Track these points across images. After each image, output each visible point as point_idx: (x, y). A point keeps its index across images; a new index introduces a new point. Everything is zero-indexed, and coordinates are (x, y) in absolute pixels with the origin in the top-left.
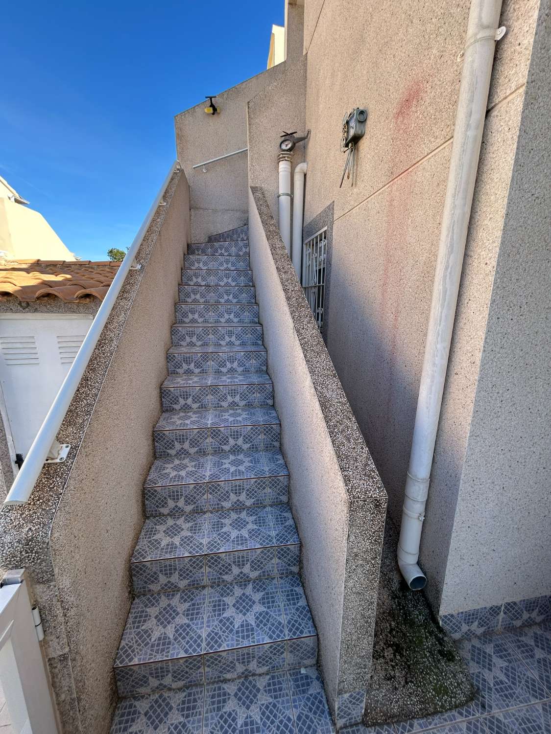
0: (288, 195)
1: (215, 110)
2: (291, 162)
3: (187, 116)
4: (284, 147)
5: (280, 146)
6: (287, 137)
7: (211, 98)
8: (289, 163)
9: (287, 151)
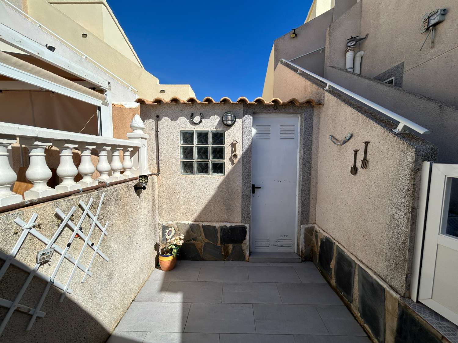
0: (351, 68)
1: (296, 35)
2: (354, 51)
3: (280, 40)
4: (349, 45)
5: (347, 44)
6: (352, 39)
7: (294, 30)
8: (353, 52)
9: (352, 46)
